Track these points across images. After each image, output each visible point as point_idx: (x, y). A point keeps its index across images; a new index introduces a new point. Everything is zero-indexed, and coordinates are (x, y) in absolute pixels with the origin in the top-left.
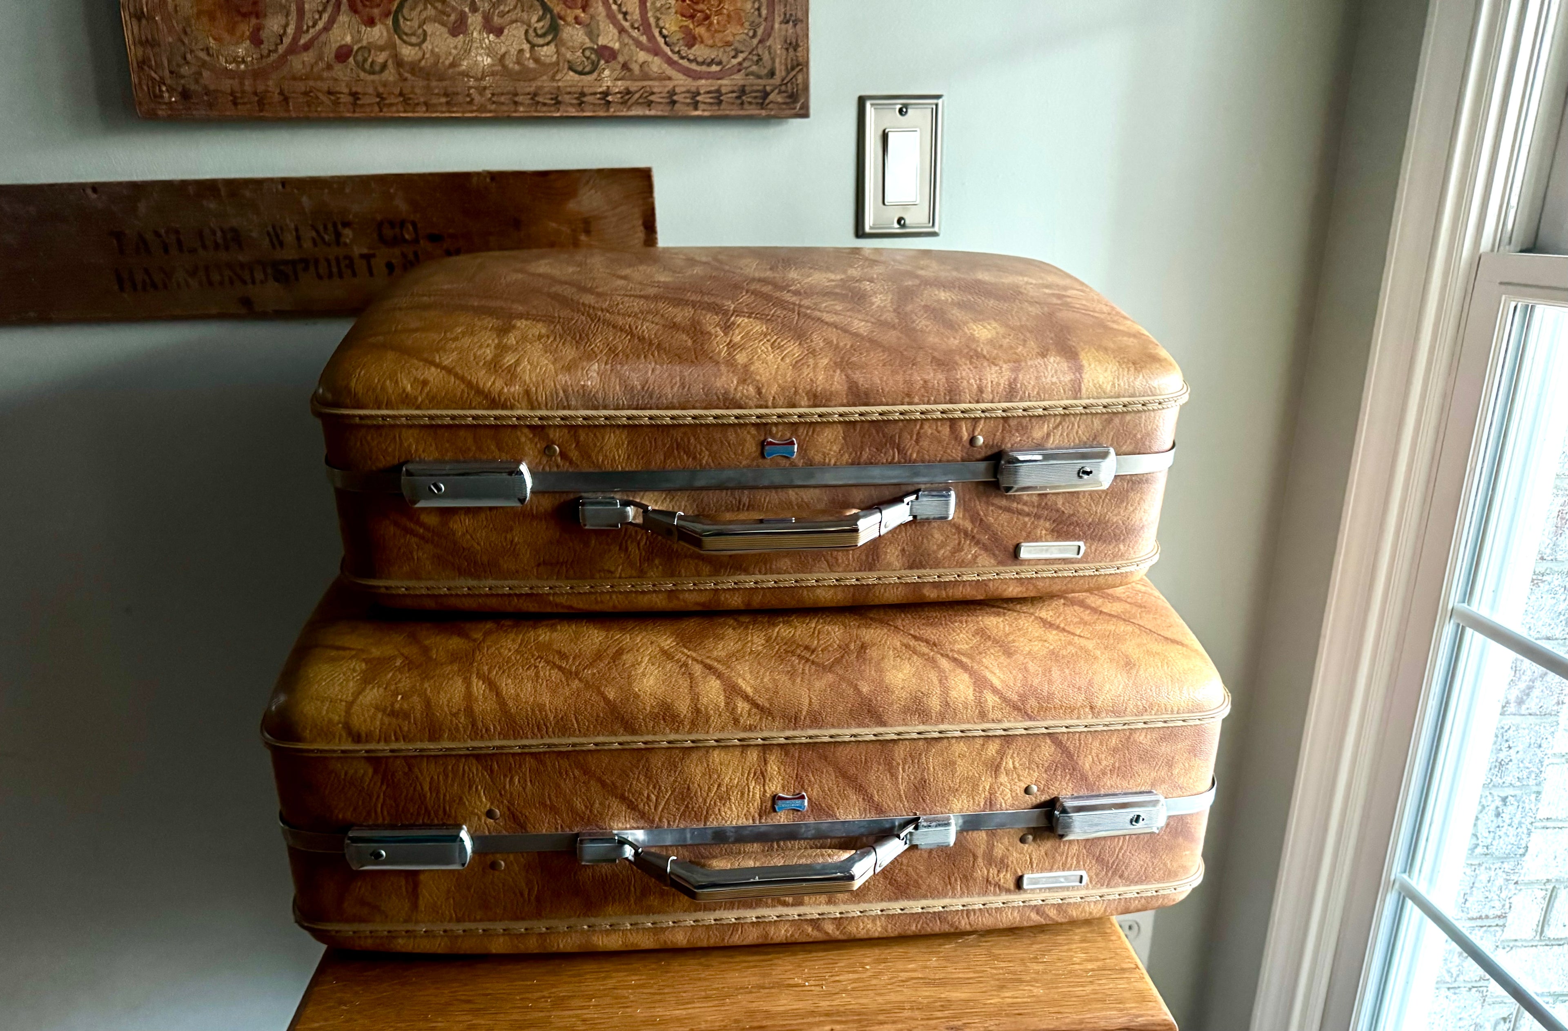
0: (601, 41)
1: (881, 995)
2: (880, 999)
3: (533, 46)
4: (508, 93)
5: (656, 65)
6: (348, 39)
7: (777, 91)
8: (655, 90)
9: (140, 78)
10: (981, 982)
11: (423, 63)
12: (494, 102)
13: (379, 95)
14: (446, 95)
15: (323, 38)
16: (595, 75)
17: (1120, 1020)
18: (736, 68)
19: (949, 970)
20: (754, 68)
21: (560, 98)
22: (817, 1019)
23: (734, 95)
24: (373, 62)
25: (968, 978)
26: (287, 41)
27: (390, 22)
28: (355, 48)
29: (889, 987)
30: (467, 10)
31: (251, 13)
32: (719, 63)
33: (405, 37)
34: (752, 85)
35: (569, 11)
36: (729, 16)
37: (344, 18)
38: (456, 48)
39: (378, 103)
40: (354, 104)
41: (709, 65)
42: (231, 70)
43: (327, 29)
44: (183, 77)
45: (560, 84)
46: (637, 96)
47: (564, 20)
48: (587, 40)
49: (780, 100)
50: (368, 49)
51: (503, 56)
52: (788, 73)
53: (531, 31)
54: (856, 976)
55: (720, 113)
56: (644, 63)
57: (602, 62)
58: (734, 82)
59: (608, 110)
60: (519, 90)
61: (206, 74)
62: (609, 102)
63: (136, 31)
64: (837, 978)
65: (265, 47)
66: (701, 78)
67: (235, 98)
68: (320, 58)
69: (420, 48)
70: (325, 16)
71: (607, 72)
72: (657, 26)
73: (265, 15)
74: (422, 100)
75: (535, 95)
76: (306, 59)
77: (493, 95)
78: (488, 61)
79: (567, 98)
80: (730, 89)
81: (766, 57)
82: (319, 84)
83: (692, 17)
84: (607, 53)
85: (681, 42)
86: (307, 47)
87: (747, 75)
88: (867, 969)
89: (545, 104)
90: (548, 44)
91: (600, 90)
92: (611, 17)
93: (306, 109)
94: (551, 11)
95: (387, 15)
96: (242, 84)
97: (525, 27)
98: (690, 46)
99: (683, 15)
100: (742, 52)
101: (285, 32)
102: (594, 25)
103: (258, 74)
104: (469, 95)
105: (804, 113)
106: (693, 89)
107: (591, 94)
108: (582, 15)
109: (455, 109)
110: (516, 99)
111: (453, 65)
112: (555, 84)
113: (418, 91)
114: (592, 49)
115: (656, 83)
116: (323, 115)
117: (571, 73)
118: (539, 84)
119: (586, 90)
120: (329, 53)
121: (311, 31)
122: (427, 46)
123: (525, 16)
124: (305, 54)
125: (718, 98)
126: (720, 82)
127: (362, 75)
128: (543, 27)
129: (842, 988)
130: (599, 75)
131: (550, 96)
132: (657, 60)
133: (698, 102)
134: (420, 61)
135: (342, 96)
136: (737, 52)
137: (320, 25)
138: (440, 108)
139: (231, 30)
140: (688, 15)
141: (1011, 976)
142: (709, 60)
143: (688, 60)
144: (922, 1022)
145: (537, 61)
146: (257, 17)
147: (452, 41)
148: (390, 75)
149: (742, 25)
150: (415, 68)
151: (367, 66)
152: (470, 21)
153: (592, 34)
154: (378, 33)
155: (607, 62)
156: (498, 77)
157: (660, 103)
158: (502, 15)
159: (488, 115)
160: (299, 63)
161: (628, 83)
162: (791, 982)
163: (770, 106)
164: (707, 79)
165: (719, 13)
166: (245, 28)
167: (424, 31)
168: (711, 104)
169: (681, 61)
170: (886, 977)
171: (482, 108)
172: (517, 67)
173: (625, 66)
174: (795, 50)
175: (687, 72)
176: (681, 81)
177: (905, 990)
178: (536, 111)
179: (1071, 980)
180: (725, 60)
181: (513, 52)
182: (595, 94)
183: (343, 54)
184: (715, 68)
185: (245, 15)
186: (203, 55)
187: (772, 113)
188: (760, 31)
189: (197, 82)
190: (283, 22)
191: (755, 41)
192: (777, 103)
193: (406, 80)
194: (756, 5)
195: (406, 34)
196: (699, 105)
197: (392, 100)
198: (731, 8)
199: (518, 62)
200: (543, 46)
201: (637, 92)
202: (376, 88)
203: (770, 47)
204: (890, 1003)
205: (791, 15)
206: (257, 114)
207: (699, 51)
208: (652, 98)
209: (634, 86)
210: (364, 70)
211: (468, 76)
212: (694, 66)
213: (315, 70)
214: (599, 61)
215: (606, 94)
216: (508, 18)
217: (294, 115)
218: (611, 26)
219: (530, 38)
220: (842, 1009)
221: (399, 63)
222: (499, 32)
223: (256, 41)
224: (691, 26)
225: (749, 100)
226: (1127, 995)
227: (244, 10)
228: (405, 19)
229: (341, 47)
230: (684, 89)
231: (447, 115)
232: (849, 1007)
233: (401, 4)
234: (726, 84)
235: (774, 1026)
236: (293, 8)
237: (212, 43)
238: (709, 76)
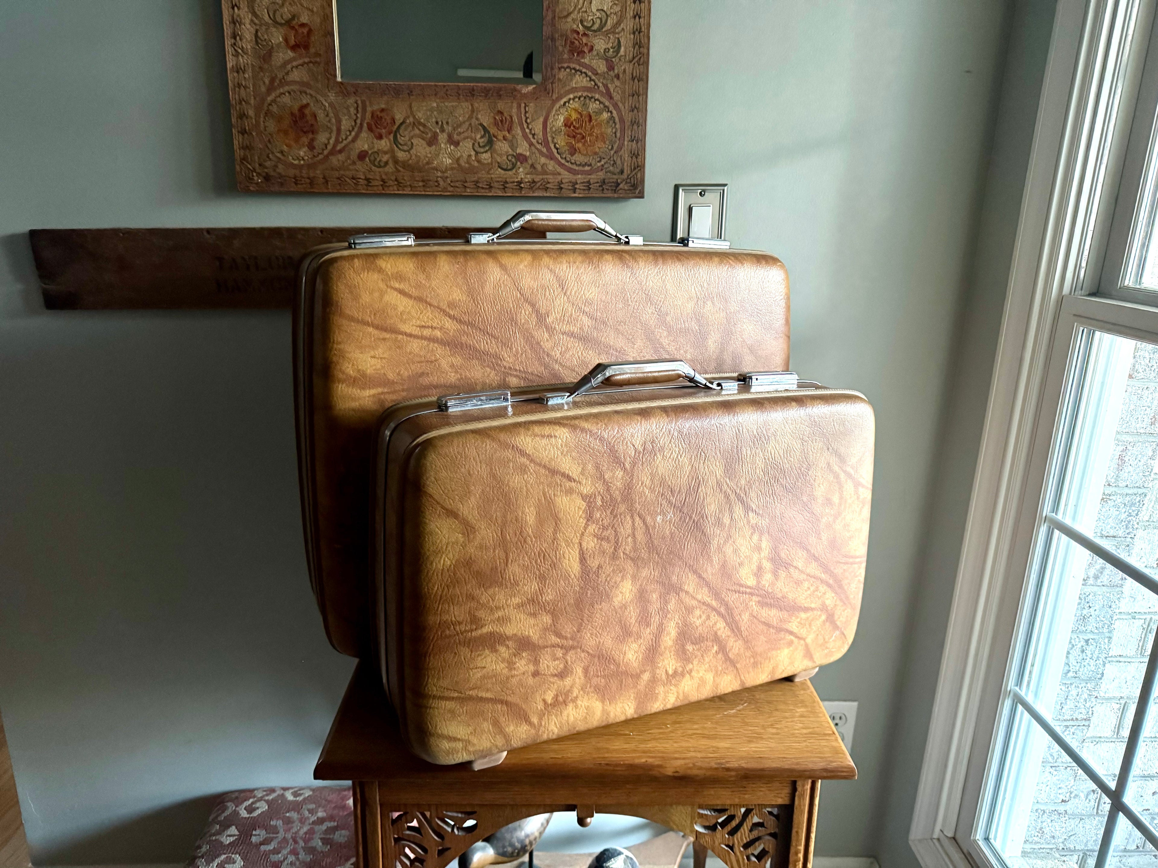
0: (519, 151)
1: (676, 742)
2: (675, 745)
3: (477, 153)
4: (461, 181)
5: (551, 165)
6: (366, 147)
7: (624, 183)
8: (550, 181)
9: (241, 169)
10: (737, 738)
11: (410, 162)
12: (452, 186)
13: (383, 180)
14: (423, 181)
15: (351, 146)
16: (514, 171)
17: (821, 764)
18: (600, 168)
19: (718, 730)
20: (611, 168)
21: (492, 185)
22: (638, 755)
23: (598, 185)
24: (380, 161)
26: (329, 147)
27: (391, 137)
28: (370, 152)
29: (682, 738)
30: (438, 131)
31: (309, 132)
32: (590, 165)
33: (400, 146)
34: (610, 179)
35: (499, 132)
36: (597, 137)
37: (364, 134)
38: (430, 153)
39: (382, 185)
40: (367, 185)
41: (584, 166)
42: (295, 165)
43: (354, 140)
44: (266, 168)
45: (493, 176)
46: (539, 184)
47: (497, 138)
48: (510, 150)
49: (626, 188)
50: (377, 153)
51: (458, 160)
52: (631, 172)
53: (476, 145)
54: (661, 731)
55: (589, 195)
56: (544, 164)
57: (519, 163)
58: (599, 177)
59: (521, 193)
60: (468, 180)
61: (280, 166)
62: (522, 188)
63: (241, 140)
64: (650, 731)
65: (315, 152)
66: (578, 174)
67: (297, 180)
68: (349, 158)
69: (409, 153)
70: (353, 134)
71: (521, 170)
72: (553, 141)
73: (317, 133)
74: (408, 183)
75: (477, 182)
76: (340, 158)
77: (451, 182)
78: (449, 161)
79: (496, 185)
80: (596, 181)
81: (619, 162)
82: (347, 173)
83: (574, 137)
84: (521, 158)
85: (567, 152)
86: (340, 151)
87: (606, 172)
88: (668, 727)
89: (483, 188)
90: (486, 152)
91: (516, 180)
92: (525, 136)
93: (338, 187)
94: (489, 132)
95: (390, 134)
96: (301, 172)
97: (473, 141)
98: (572, 154)
99: (568, 136)
100: (604, 158)
101: (329, 142)
102: (514, 141)
103: (311, 166)
104: (437, 181)
105: (641, 196)
106: (573, 181)
107: (511, 183)
108: (508, 135)
109: (428, 190)
110: (466, 184)
111: (428, 163)
112: (489, 176)
113: (405, 178)
114: (513, 155)
115: (551, 177)
116: (348, 191)
117: (499, 170)
118: (480, 175)
119: (508, 180)
120: (354, 155)
121: (345, 142)
122: (413, 151)
123: (473, 135)
124: (339, 155)
125: (588, 187)
126: (589, 176)
127: (373, 168)
128: (483, 142)
129: (653, 738)
130: (516, 171)
131: (485, 183)
132: (552, 162)
133: (576, 188)
134: (408, 160)
135: (361, 180)
136: (601, 159)
137: (350, 138)
138: (419, 189)
139: (297, 140)
140: (572, 135)
141: (755, 735)
142: (584, 163)
143: (571, 163)
144: (702, 760)
145: (479, 161)
146: (313, 133)
147: (428, 149)
148: (390, 168)
149: (605, 143)
150: (405, 165)
151: (376, 163)
152: (439, 137)
153: (513, 147)
154: (384, 144)
155: (521, 163)
156: (455, 171)
157: (553, 189)
158: (459, 134)
159: (449, 194)
160: (336, 160)
161: (534, 176)
162: (622, 732)
163: (620, 191)
164: (582, 174)
165: (591, 135)
166: (305, 140)
167: (412, 143)
168: (584, 190)
169: (567, 164)
170: (679, 732)
171: (445, 189)
172: (467, 165)
173: (532, 166)
174: (636, 158)
175: (570, 170)
176: (566, 176)
177: (691, 740)
178: (477, 192)
179: (793, 739)
180: (593, 163)
181: (465, 156)
182: (514, 182)
183: (362, 156)
184: (587, 168)
185: (305, 133)
186: (279, 155)
187: (621, 196)
188: (615, 146)
189: (274, 170)
190: (328, 135)
191: (612, 152)
192: (625, 190)
193: (399, 171)
194: (614, 131)
195: (401, 145)
196: (577, 190)
197: (391, 183)
198: (599, 132)
199: (468, 162)
200: (483, 153)
201: (539, 182)
202: (381, 176)
203: (621, 156)
204: (682, 747)
205: (635, 137)
206: (309, 190)
207: (578, 158)
208: (548, 186)
209: (537, 178)
210: (375, 166)
211: (437, 170)
212: (574, 167)
213: (346, 164)
214: (516, 163)
215: (520, 183)
216: (462, 136)
217: (331, 191)
218: (525, 142)
219: (476, 149)
220: (652, 749)
221: (396, 162)
222: (457, 144)
223: (311, 147)
224: (574, 143)
225: (607, 187)
226: (826, 749)
227: (305, 130)
228: (401, 136)
229: (362, 151)
230: (567, 180)
231: (423, 193)
232: (657, 749)
233: (399, 127)
234: (593, 178)
235: (612, 757)
236: (334, 128)
237: (285, 148)
238: (583, 173)
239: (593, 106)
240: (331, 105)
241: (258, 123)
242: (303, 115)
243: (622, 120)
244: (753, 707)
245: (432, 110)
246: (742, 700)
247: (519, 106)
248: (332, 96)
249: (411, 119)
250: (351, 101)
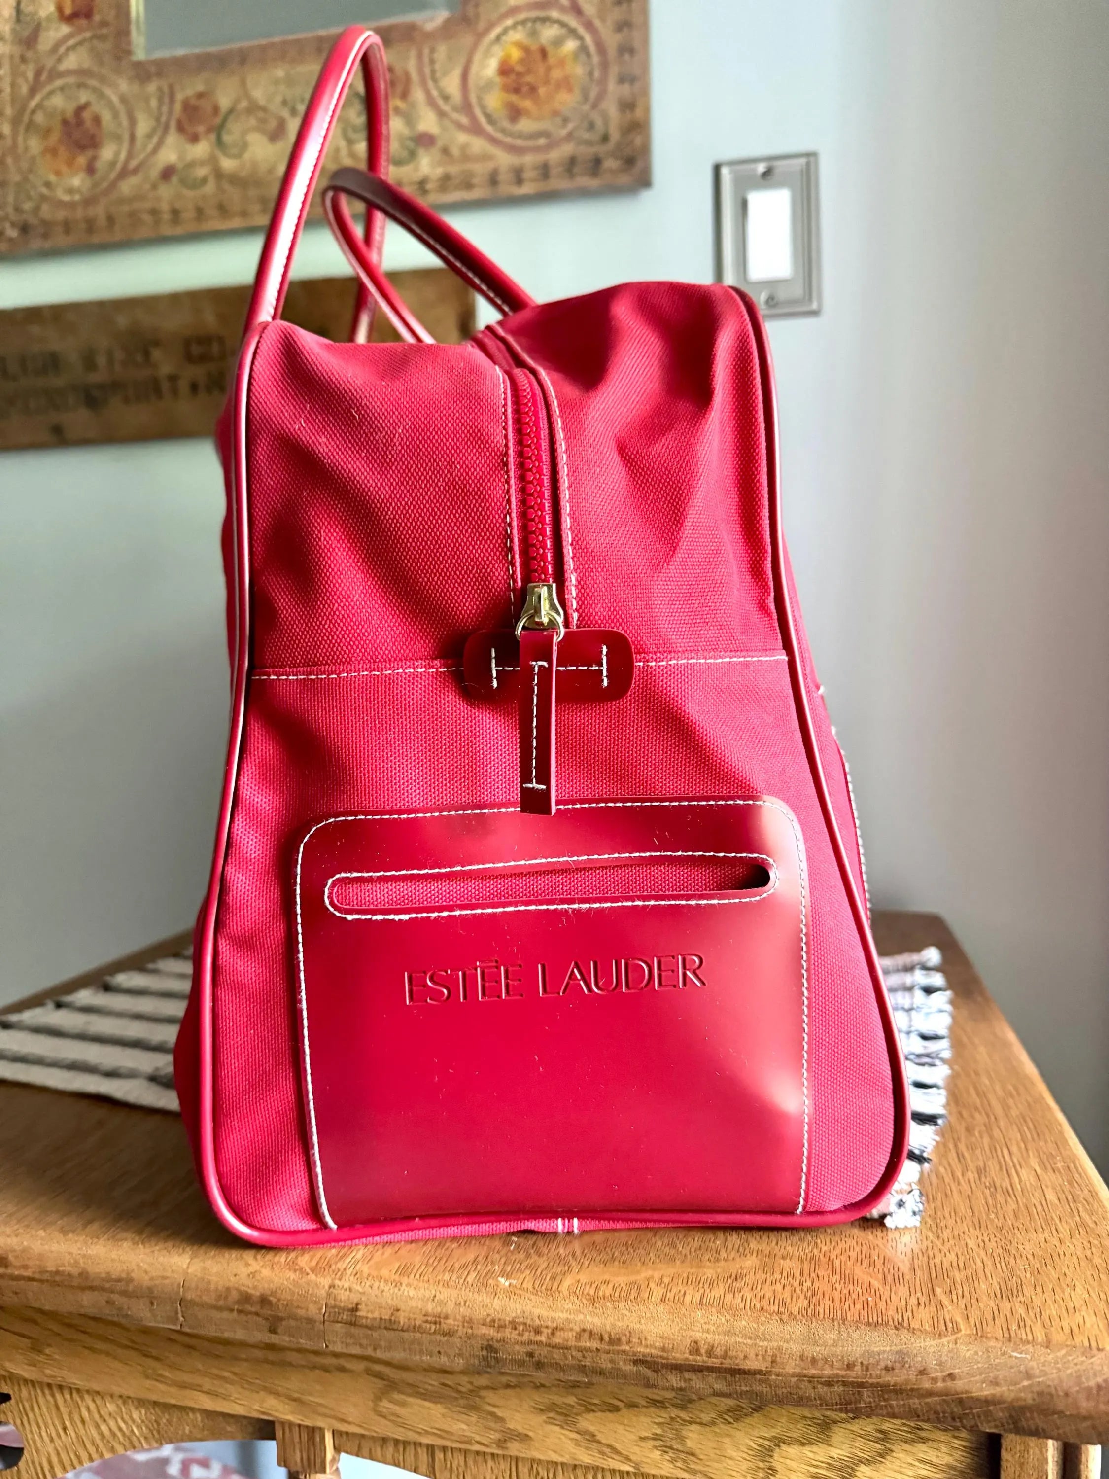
0: (420, 128)
3: (351, 142)
5: (478, 145)
6: (174, 158)
7: (611, 157)
8: (476, 171)
11: (242, 172)
13: (198, 209)
15: (150, 160)
16: (413, 162)
18: (566, 138)
20: (586, 135)
23: (563, 167)
24: (195, 178)
26: (119, 166)
27: (213, 137)
28: (180, 166)
30: (286, 115)
31: (88, 146)
32: (547, 135)
33: (226, 151)
34: (583, 154)
36: (557, 85)
37: (171, 138)
38: (275, 154)
39: (197, 218)
40: (174, 221)
41: (536, 138)
42: (66, 202)
43: (155, 151)
44: (24, 213)
46: (457, 180)
48: (406, 130)
49: (615, 166)
50: (192, 165)
52: (624, 137)
53: (350, 129)
55: (546, 190)
56: (464, 144)
57: (421, 149)
58: (563, 153)
61: (44, 206)
62: (427, 192)
65: (97, 176)
66: (525, 153)
67: (68, 227)
68: (147, 179)
69: (240, 158)
70: (154, 139)
71: (425, 159)
72: (480, 105)
73: (100, 146)
74: (238, 208)
76: (134, 182)
80: (558, 161)
81: (599, 123)
82: (143, 205)
83: (517, 91)
84: (425, 140)
85: (505, 119)
87: (577, 143)
91: (418, 179)
92: (431, 103)
93: (130, 233)
95: (210, 131)
96: (74, 213)
97: (345, 127)
98: (515, 121)
99: (507, 91)
100: (571, 121)
101: (117, 159)
102: (413, 113)
103: (89, 201)
105: (646, 184)
106: (517, 166)
107: (409, 185)
108: (402, 105)
113: (235, 200)
114: (411, 137)
115: (477, 164)
116: (145, 236)
120: (154, 173)
121: (141, 155)
122: (247, 156)
124: (132, 178)
125: (544, 173)
126: (547, 155)
127: (184, 190)
128: (361, 123)
130: (418, 165)
132: (479, 141)
133: (522, 178)
134: (239, 171)
135: (164, 214)
136: (566, 120)
137: (150, 147)
139: (70, 163)
140: (513, 89)
142: (536, 133)
143: (514, 136)
145: (353, 157)
146: (94, 147)
147: (271, 148)
148: (210, 188)
149: (572, 92)
150: (235, 179)
151: (189, 183)
152: (289, 125)
153: (410, 122)
154: (201, 149)
155: (425, 149)
157: (481, 185)
160: (127, 187)
161: (448, 168)
163: (604, 175)
164: (532, 154)
165: (547, 82)
166: (82, 160)
167: (245, 142)
168: (536, 179)
169: (505, 139)
173: (445, 151)
174: (632, 111)
175: (510, 149)
176: (504, 160)
180: (553, 130)
182: (413, 184)
183: (167, 173)
184: (542, 141)
185: (83, 148)
186: (42, 189)
187: (607, 182)
188: (593, 94)
189: (35, 214)
190: (116, 148)
191: (587, 106)
192: (612, 171)
193: (224, 190)
194: (588, 69)
195: (228, 147)
196: (525, 183)
197: (211, 212)
198: (560, 75)
201: (456, 176)
202: (196, 202)
203: (603, 110)
205: (627, 74)
206: (85, 242)
207: (525, 125)
208: (472, 180)
209: (454, 169)
210: (186, 186)
212: (519, 142)
213: (142, 190)
214: (417, 149)
215: (424, 183)
217: (117, 239)
218: (431, 112)
221: (219, 174)
223: (90, 169)
224: (516, 101)
225: (580, 170)
227: (83, 144)
228: (228, 132)
229: (166, 166)
230: (507, 167)
231: (262, 223)
233: (225, 120)
234: (555, 156)
236: (126, 137)
237: (52, 178)
238: (537, 149)
239: (549, 33)
240: (123, 99)
241: (15, 145)
242: (80, 122)
243: (601, 49)
245: (276, 82)
247: (420, 56)
248: (124, 86)
249: (244, 104)
250: (152, 88)
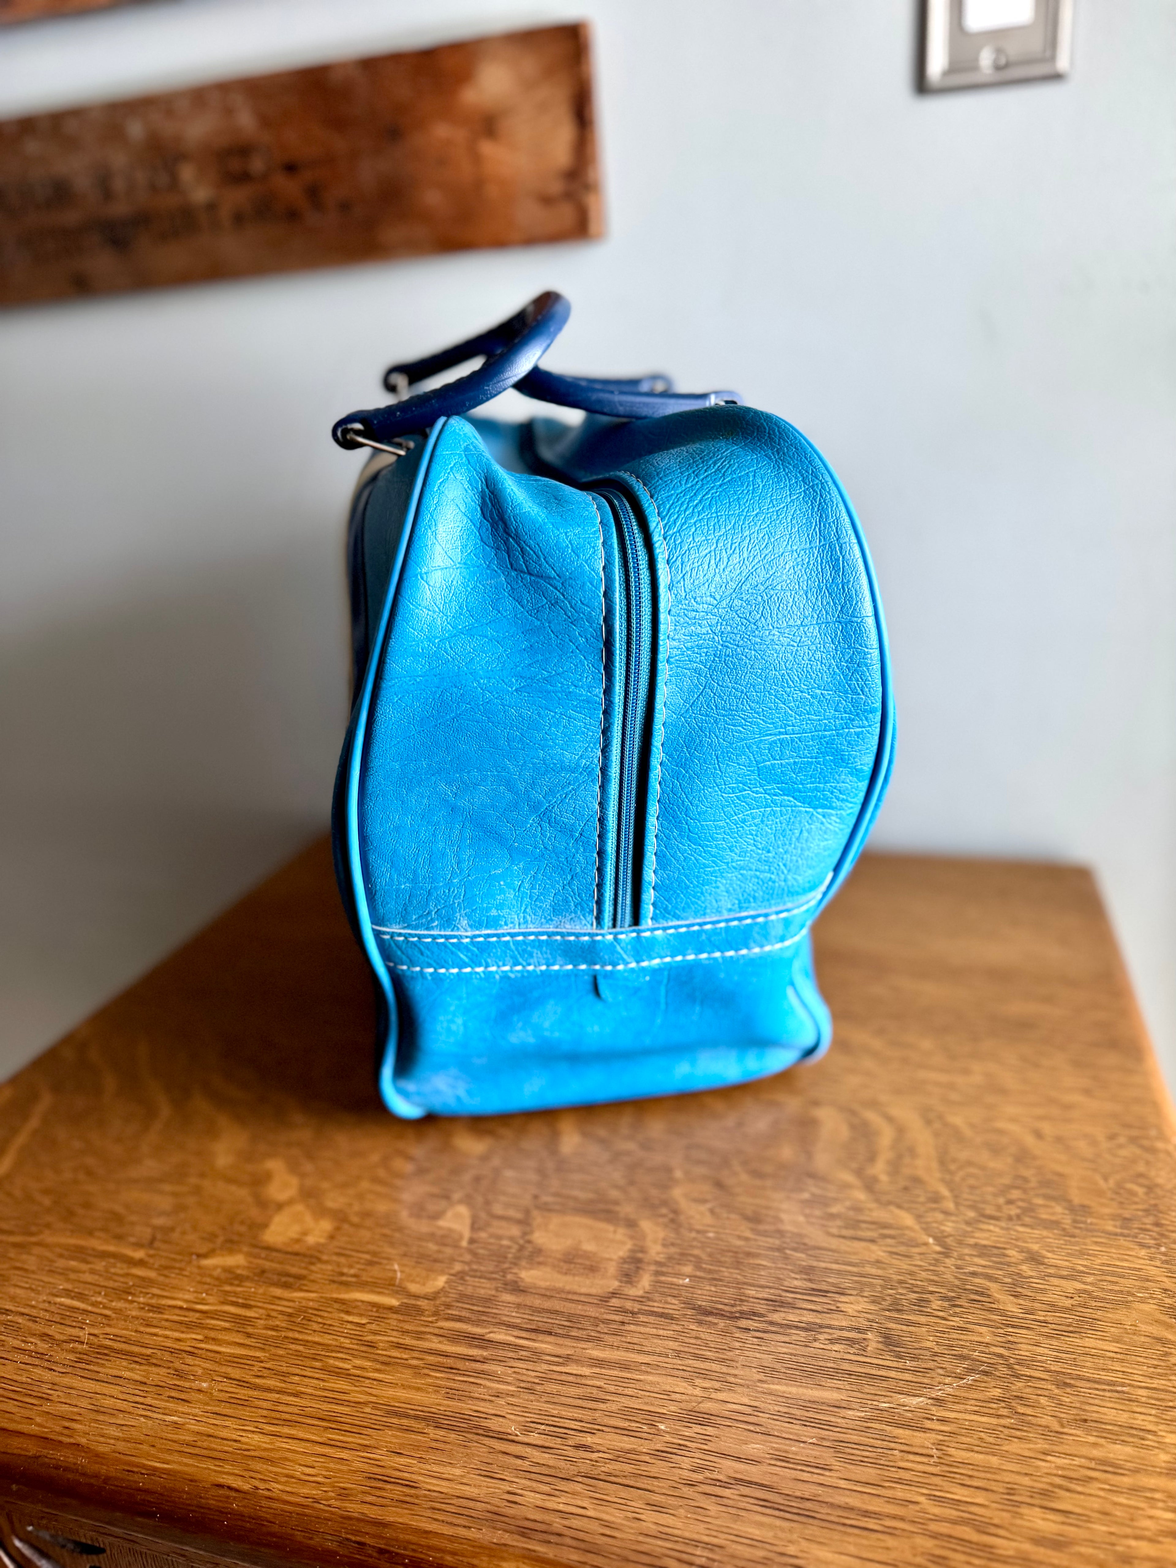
2: (650, 1517)
25: (866, 1514)
29: (686, 1491)
54: (627, 1443)
64: (589, 1440)
88: (659, 1433)
129: (584, 1468)
162: (494, 1424)
170: (686, 1463)
177: (713, 1508)
220: (558, 1524)
232: (575, 1523)
235: (407, 1528)
244: (997, 1392)
246: (963, 1357)
